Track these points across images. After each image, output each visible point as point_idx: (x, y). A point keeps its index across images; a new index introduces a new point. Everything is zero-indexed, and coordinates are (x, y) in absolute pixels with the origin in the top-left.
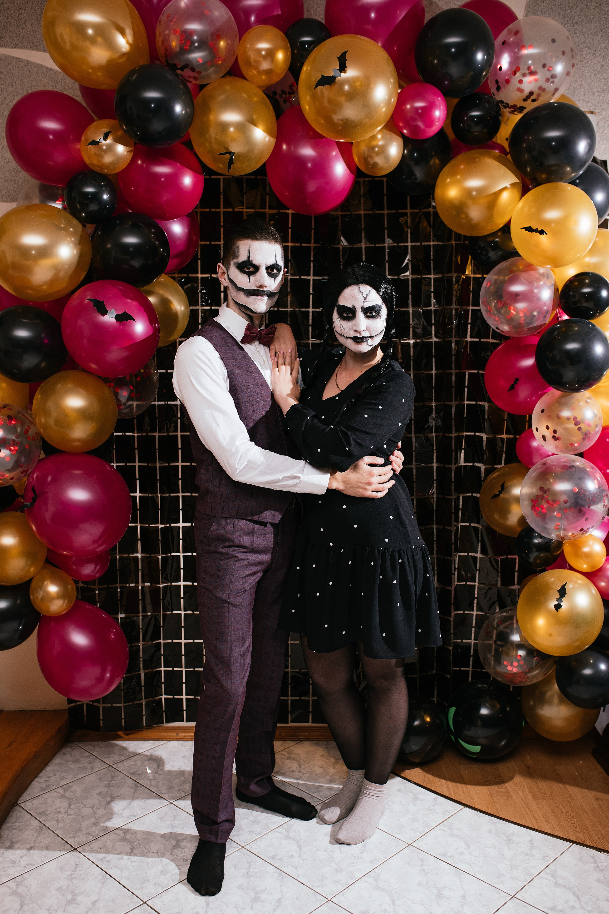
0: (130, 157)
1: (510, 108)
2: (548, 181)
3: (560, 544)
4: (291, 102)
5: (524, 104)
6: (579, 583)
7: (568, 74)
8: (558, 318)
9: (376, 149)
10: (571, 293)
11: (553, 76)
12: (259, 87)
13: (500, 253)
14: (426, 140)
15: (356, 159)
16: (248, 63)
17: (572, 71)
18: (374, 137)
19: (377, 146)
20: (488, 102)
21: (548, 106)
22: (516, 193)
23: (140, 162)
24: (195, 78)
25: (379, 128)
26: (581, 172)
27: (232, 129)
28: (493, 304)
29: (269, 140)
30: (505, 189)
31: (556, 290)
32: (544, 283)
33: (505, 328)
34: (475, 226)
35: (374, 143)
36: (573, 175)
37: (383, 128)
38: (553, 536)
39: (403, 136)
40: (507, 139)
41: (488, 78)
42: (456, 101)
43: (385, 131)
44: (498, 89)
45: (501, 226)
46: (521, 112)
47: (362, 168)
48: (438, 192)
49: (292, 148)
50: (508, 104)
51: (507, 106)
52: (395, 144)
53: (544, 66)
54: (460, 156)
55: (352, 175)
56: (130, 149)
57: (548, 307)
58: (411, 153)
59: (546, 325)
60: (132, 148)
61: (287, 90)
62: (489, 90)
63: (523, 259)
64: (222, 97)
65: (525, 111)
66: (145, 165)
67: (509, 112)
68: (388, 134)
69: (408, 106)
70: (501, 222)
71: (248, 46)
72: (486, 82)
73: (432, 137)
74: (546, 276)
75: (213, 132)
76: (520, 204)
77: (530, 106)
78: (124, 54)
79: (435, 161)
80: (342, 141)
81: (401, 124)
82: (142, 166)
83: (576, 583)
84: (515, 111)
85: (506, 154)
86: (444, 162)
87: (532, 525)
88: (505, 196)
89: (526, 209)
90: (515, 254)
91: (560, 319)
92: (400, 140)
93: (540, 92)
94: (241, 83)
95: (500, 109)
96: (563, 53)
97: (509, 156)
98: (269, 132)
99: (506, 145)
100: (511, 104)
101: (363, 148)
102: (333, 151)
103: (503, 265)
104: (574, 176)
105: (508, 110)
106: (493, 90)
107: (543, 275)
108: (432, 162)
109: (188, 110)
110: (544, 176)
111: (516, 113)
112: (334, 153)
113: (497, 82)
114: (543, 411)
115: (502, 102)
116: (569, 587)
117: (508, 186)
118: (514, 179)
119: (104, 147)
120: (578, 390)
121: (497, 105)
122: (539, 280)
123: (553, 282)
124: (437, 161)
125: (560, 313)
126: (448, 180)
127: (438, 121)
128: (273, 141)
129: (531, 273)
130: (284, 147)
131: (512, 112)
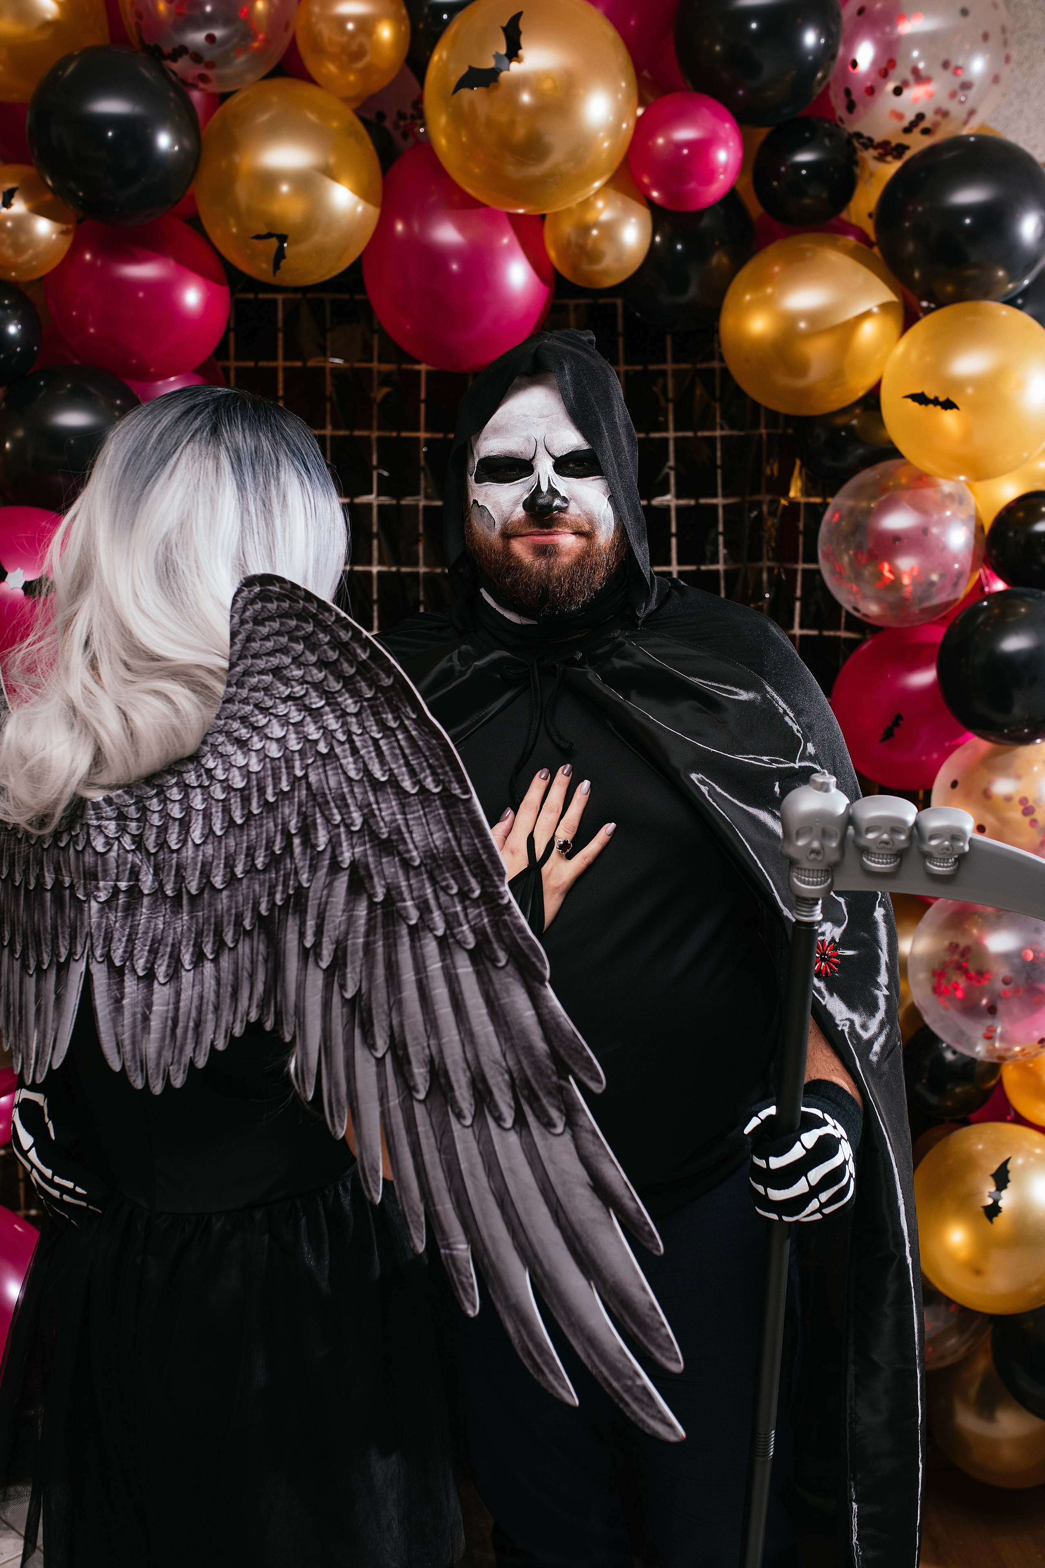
0: (65, 244)
1: (876, 147)
2: (958, 298)
3: (994, 1068)
4: (416, 135)
5: (906, 140)
6: (1036, 1156)
7: (996, 79)
8: (983, 588)
9: (595, 232)
10: (1011, 534)
11: (966, 86)
12: (346, 100)
13: (860, 451)
14: (700, 214)
15: (552, 254)
16: (318, 48)
17: (1005, 71)
18: (587, 204)
19: (596, 224)
20: (831, 135)
21: (957, 143)
22: (892, 325)
23: (88, 257)
24: (204, 78)
25: (597, 184)
26: (1026, 282)
27: (285, 188)
28: (846, 559)
29: (364, 210)
30: (867, 315)
31: (979, 528)
32: (954, 514)
33: (873, 609)
34: (805, 394)
35: (590, 217)
36: (1010, 286)
37: (606, 185)
38: (980, 1050)
39: (650, 204)
40: (870, 215)
41: (828, 87)
42: (763, 133)
43: (611, 192)
44: (851, 107)
45: (861, 394)
46: (898, 157)
47: (565, 271)
48: (728, 323)
49: (416, 227)
50: (870, 140)
51: (869, 143)
52: (633, 220)
53: (946, 65)
54: (772, 250)
55: (542, 286)
56: (64, 227)
57: (962, 565)
58: (670, 242)
59: (958, 603)
60: (70, 226)
61: (409, 111)
62: (832, 111)
63: (908, 463)
64: (263, 118)
65: (908, 155)
66: (99, 263)
67: (876, 158)
68: (619, 200)
69: (660, 141)
70: (860, 386)
71: (316, 9)
72: (825, 93)
73: (712, 207)
74: (957, 499)
75: (242, 192)
76: (900, 348)
77: (918, 143)
78: (47, 24)
79: (719, 259)
80: (521, 211)
81: (646, 180)
82: (92, 264)
83: (1030, 1153)
84: (887, 154)
85: (870, 244)
86: (739, 261)
87: (935, 1028)
88: (869, 331)
89: (914, 355)
90: (892, 452)
91: (987, 589)
92: (645, 213)
93: (939, 118)
94: (305, 90)
95: (854, 151)
96: (986, 37)
97: (876, 250)
98: (363, 193)
99: (869, 227)
100: (878, 138)
101: (567, 228)
102: (502, 234)
103: (867, 475)
104: (1013, 289)
105: (870, 154)
106: (841, 111)
107: (950, 497)
108: (715, 260)
109: (187, 144)
110: (949, 289)
111: (889, 158)
112: (505, 241)
113: (848, 92)
114: (954, 784)
115: (859, 135)
116: (1017, 1163)
117: (875, 310)
118: (888, 296)
119: (9, 224)
120: (1028, 740)
121: (849, 142)
122: (942, 507)
123: (972, 512)
124: (725, 260)
125: (986, 577)
126: (748, 297)
127: (724, 173)
128: (374, 212)
129: (928, 492)
130: (400, 227)
131: (881, 158)
